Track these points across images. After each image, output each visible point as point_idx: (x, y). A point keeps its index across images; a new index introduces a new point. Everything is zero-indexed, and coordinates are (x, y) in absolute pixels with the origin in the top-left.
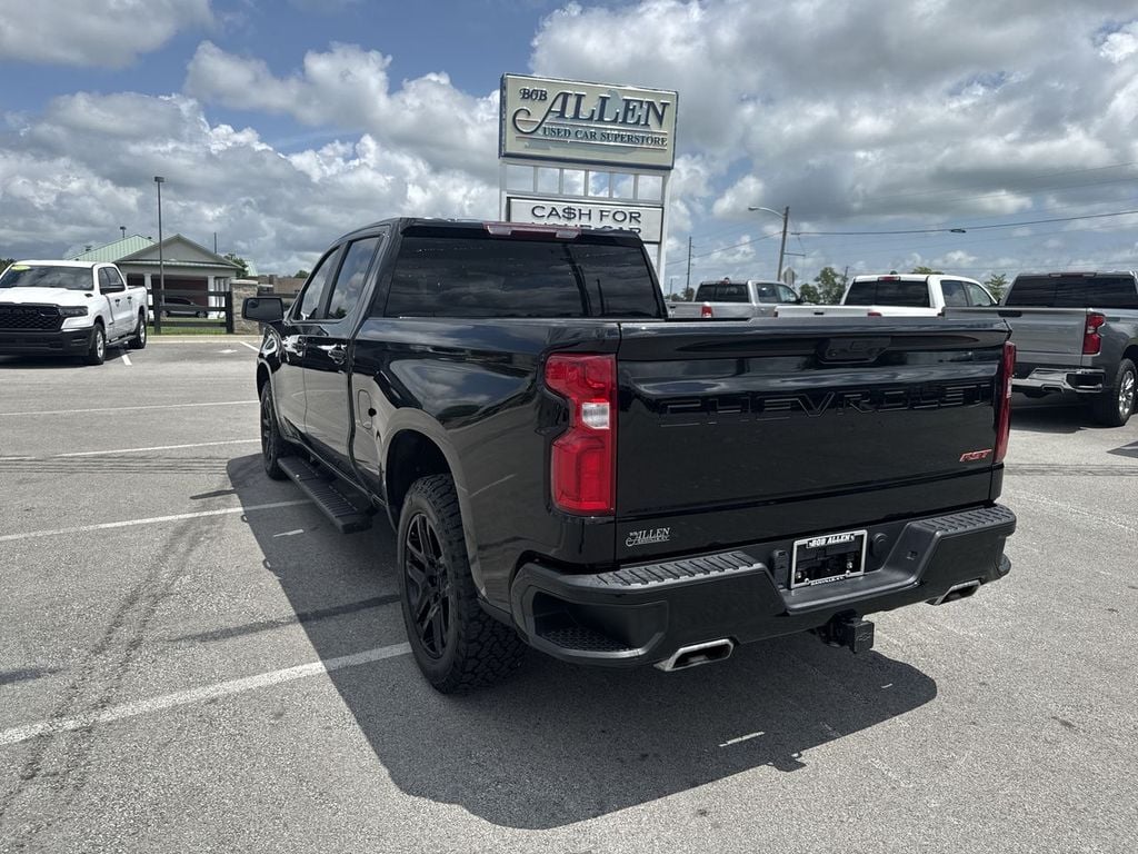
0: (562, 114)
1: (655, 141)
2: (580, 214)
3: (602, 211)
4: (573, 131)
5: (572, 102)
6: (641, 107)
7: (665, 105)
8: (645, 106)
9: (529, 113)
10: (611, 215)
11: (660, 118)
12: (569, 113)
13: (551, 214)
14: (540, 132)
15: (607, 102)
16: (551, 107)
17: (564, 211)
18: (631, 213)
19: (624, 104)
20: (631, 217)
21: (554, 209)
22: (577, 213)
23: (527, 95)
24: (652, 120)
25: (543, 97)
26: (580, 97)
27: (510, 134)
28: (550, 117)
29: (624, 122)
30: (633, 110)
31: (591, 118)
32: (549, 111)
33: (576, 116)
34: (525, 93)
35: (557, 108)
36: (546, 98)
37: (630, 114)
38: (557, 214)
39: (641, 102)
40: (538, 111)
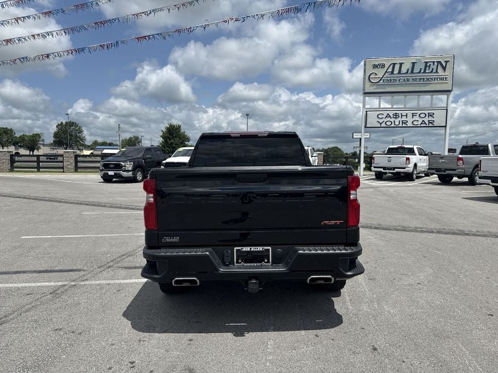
0: (392, 73)
1: (442, 79)
2: (402, 116)
3: (413, 114)
4: (398, 79)
5: (397, 67)
6: (434, 64)
7: (447, 62)
8: (436, 64)
9: (376, 74)
10: (418, 115)
11: (444, 68)
12: (396, 71)
13: (387, 117)
14: (382, 81)
15: (416, 64)
16: (387, 70)
17: (393, 115)
18: (429, 113)
19: (424, 64)
20: (429, 115)
21: (388, 114)
22: (400, 115)
23: (375, 66)
24: (440, 69)
25: (383, 66)
26: (401, 64)
27: (368, 84)
28: (386, 75)
29: (425, 72)
30: (429, 66)
31: (407, 73)
32: (386, 72)
33: (400, 72)
34: (374, 66)
35: (390, 70)
36: (384, 67)
37: (428, 68)
38: (390, 116)
39: (434, 62)
40: (380, 73)
